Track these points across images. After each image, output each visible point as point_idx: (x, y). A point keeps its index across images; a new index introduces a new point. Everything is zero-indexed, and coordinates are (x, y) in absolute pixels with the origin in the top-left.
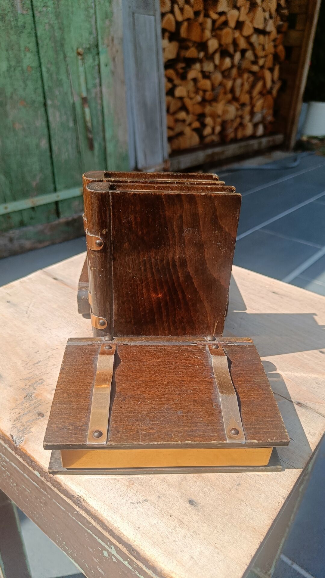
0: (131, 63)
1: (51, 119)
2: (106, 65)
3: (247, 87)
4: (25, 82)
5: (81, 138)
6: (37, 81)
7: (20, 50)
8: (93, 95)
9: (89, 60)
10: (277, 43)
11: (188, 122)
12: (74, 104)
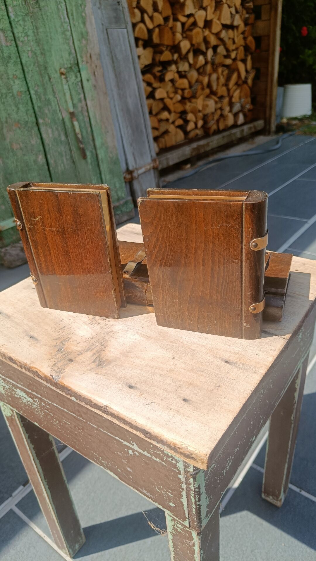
0: (111, 75)
1: (44, 136)
2: (88, 80)
3: (222, 80)
4: (17, 106)
5: (74, 149)
6: (27, 104)
7: (8, 79)
8: (80, 109)
9: (72, 78)
10: (246, 35)
11: (171, 121)
12: (63, 119)
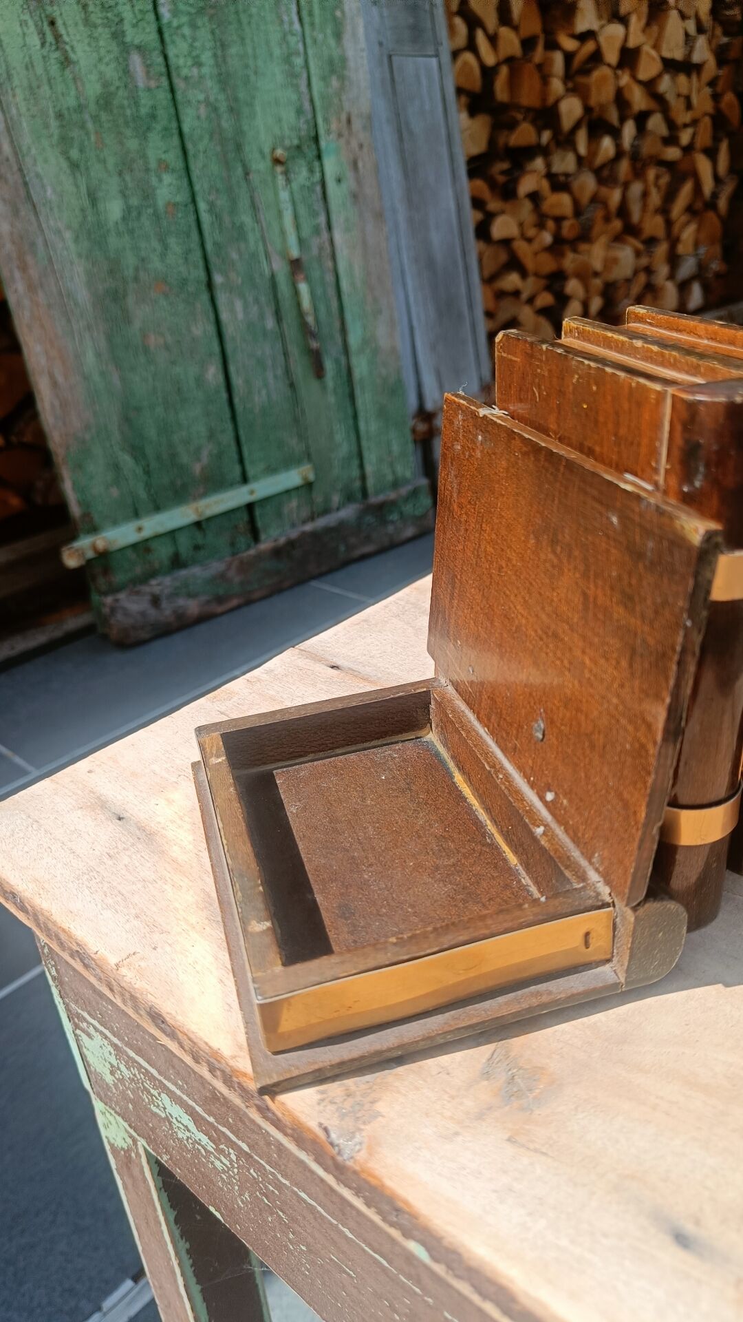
0: (394, 172)
1: (225, 316)
2: (339, 181)
3: (655, 199)
4: (162, 240)
5: (294, 350)
6: (188, 236)
7: (147, 170)
8: (315, 251)
9: (301, 175)
10: (719, 89)
11: (525, 296)
12: (273, 277)
